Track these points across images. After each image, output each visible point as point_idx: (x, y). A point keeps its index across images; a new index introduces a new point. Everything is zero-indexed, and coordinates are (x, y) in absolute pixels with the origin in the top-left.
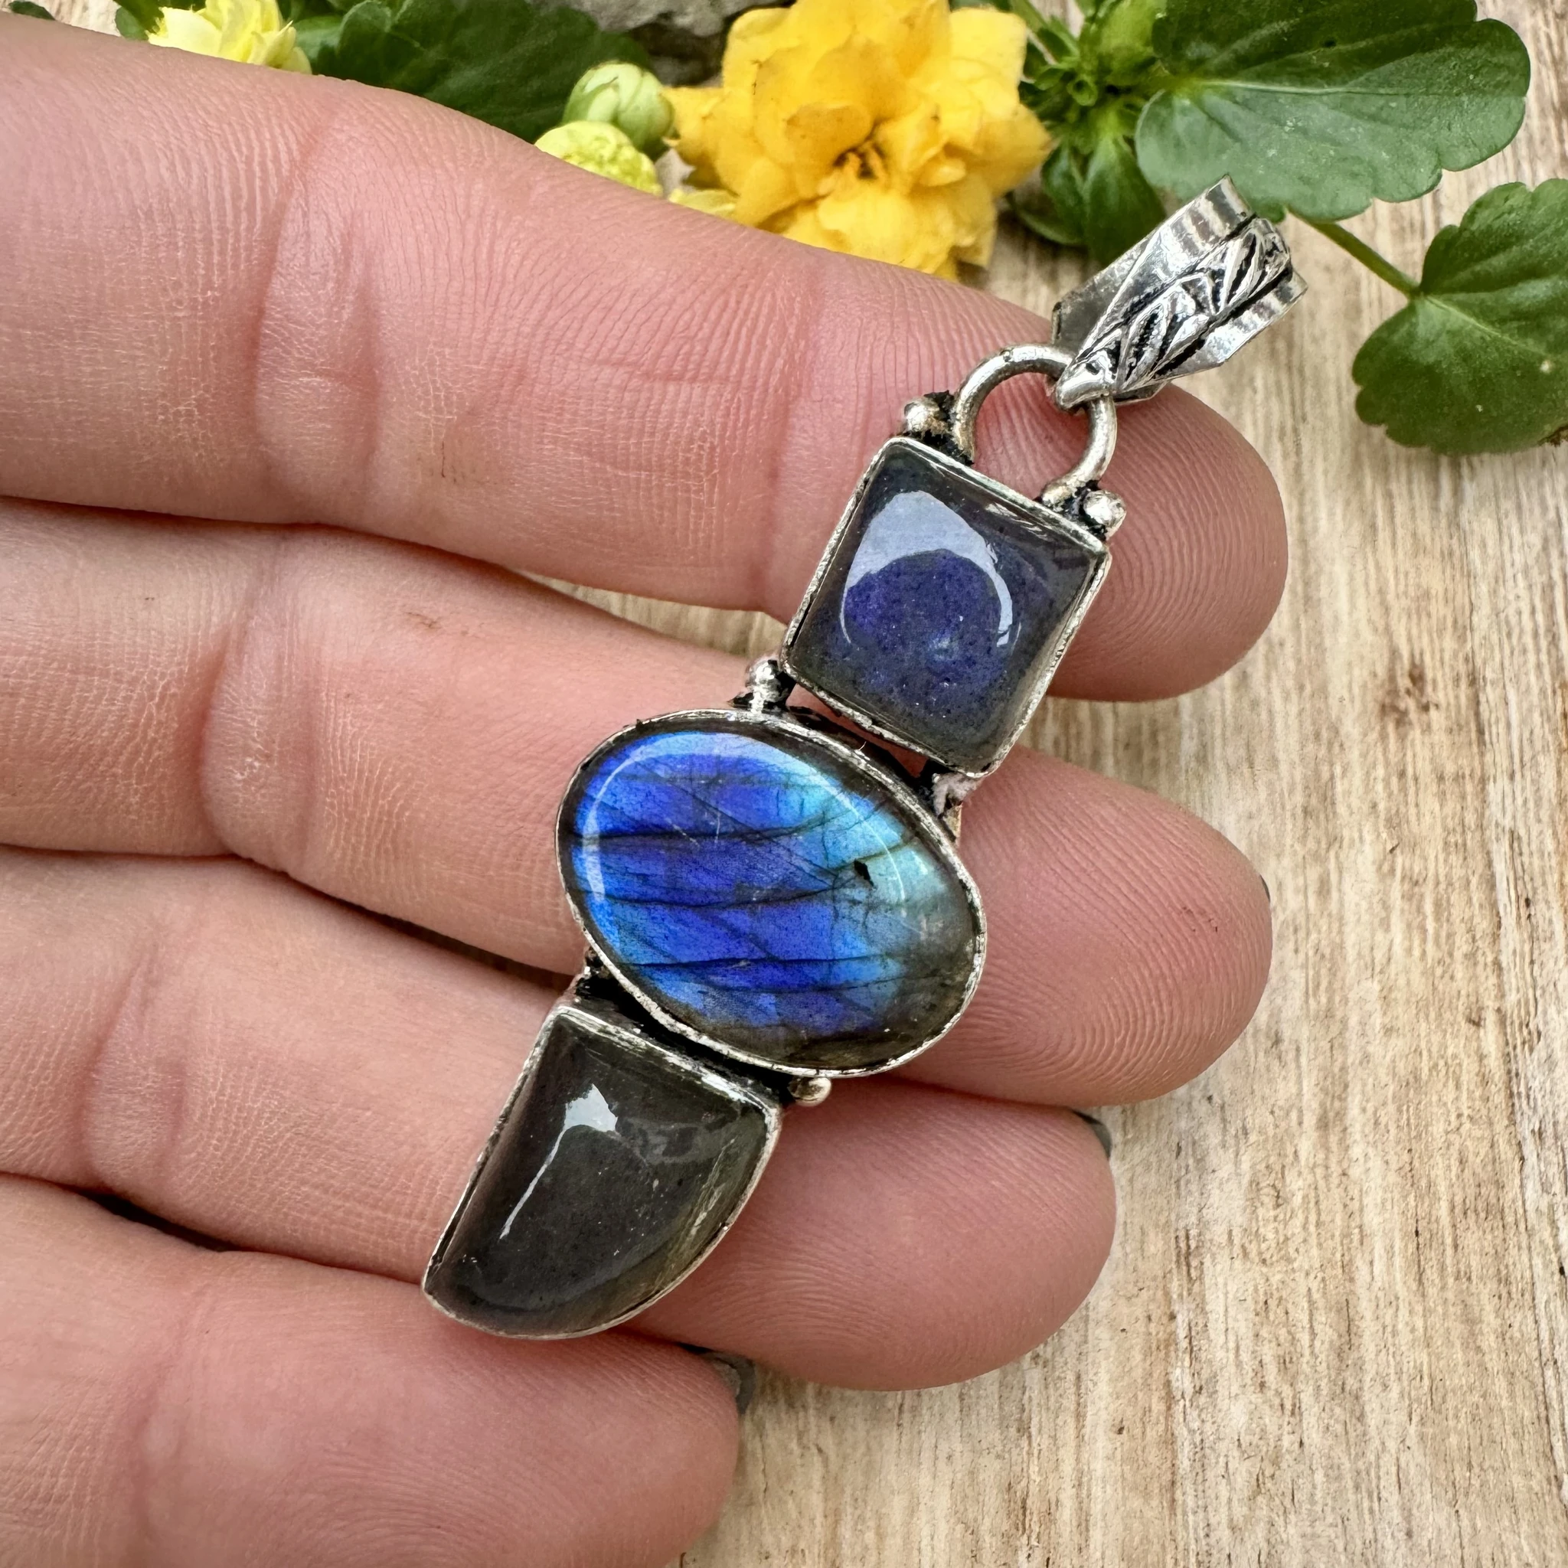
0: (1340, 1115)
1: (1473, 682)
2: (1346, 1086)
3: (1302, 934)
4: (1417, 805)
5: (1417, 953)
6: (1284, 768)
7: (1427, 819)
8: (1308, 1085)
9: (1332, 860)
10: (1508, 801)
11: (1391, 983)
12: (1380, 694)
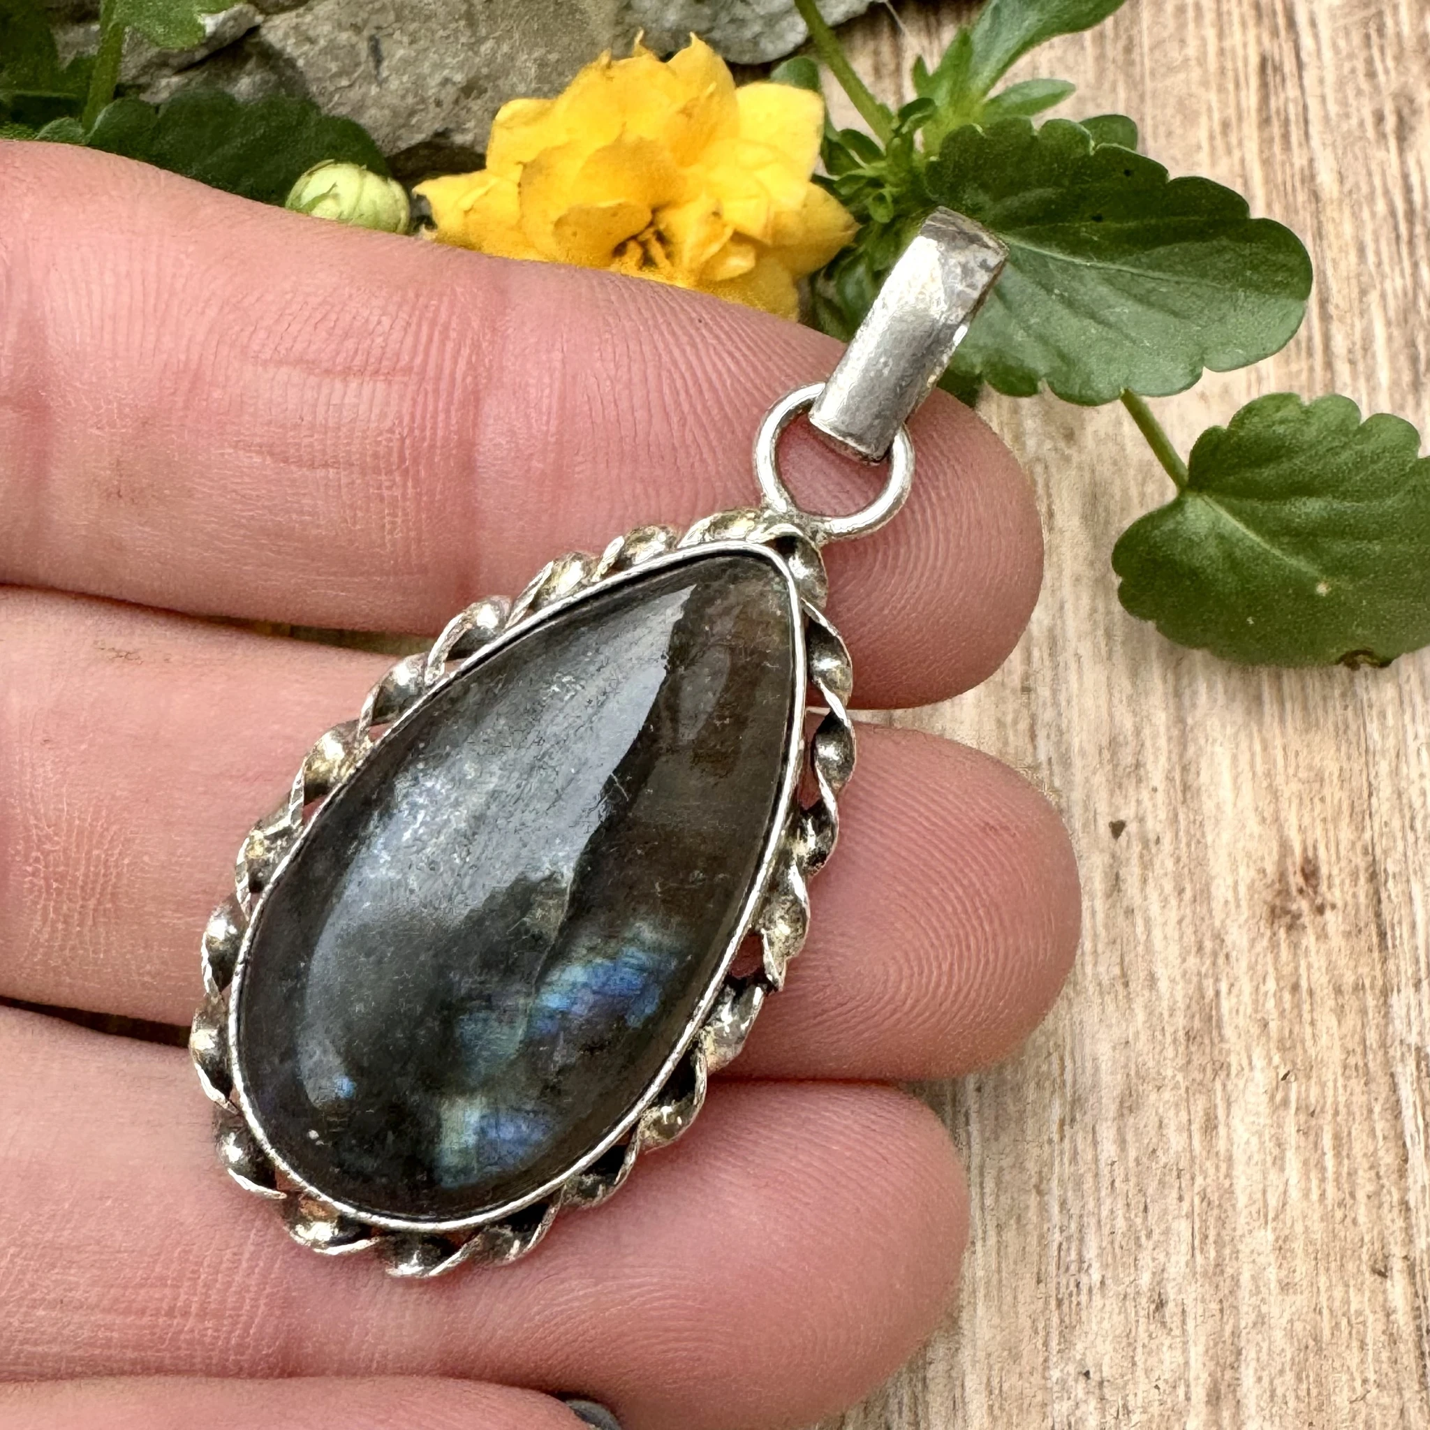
0: (1234, 1385)
1: (1373, 877)
2: (1239, 1353)
3: (1185, 1181)
4: (1312, 1023)
5: (1315, 1196)
6: (1163, 985)
7: (1324, 1040)
8: (1196, 1353)
9: (1219, 1094)
10: (1414, 1014)
11: (1287, 1232)
12: (1268, 895)
